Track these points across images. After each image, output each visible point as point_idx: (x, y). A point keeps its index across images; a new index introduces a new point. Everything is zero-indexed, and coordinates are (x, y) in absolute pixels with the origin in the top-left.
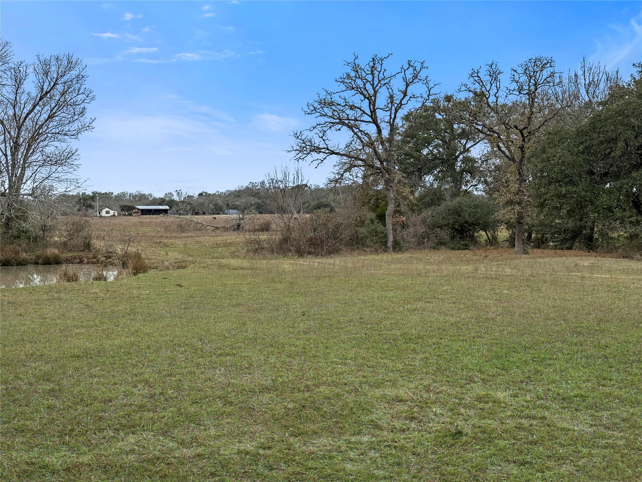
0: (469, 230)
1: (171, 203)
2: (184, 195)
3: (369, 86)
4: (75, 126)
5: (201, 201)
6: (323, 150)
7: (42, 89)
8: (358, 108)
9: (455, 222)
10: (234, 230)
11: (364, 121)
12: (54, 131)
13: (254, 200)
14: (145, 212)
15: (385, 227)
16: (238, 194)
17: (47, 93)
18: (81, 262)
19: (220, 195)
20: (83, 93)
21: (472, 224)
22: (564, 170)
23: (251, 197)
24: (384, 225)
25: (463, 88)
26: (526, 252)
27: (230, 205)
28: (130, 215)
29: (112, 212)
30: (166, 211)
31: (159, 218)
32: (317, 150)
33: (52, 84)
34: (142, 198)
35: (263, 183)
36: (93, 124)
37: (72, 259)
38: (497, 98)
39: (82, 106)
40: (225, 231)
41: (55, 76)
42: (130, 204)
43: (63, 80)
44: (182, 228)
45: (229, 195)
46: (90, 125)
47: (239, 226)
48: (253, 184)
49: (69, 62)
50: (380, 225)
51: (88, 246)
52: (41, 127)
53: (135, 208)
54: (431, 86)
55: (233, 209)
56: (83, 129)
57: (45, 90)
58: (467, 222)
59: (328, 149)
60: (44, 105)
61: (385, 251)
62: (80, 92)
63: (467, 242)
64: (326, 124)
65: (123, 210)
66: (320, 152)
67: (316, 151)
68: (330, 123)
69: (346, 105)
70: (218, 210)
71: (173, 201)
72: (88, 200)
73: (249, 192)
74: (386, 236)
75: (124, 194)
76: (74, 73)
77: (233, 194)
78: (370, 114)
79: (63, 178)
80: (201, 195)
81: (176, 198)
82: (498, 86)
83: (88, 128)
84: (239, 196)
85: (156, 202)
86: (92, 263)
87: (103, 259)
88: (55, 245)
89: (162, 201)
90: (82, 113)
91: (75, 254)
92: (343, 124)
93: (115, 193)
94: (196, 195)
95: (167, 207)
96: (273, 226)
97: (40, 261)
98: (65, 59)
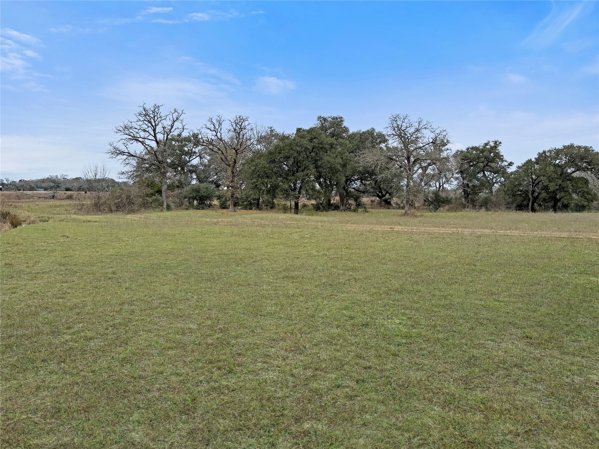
0: (204, 200)
2: (10, 181)
3: (152, 120)
5: (21, 184)
6: (126, 154)
8: (147, 131)
9: (196, 196)
10: (51, 198)
11: (149, 139)
15: (162, 197)
16: (43, 181)
21: (205, 197)
22: (265, 171)
23: (51, 183)
24: (161, 196)
25: (205, 126)
26: (235, 211)
27: (39, 186)
35: (57, 176)
38: (221, 133)
40: (45, 199)
44: (18, 197)
47: (53, 196)
48: (51, 176)
50: (159, 196)
54: (184, 124)
55: (41, 188)
58: (202, 196)
59: (129, 153)
61: (162, 210)
63: (203, 206)
64: (127, 139)
66: (124, 154)
67: (121, 154)
68: (129, 139)
69: (140, 129)
70: (32, 188)
73: (49, 180)
74: (163, 202)
77: (40, 181)
78: (154, 135)
80: (20, 181)
81: (5, 182)
82: (221, 128)
92: (137, 140)
96: (74, 197)
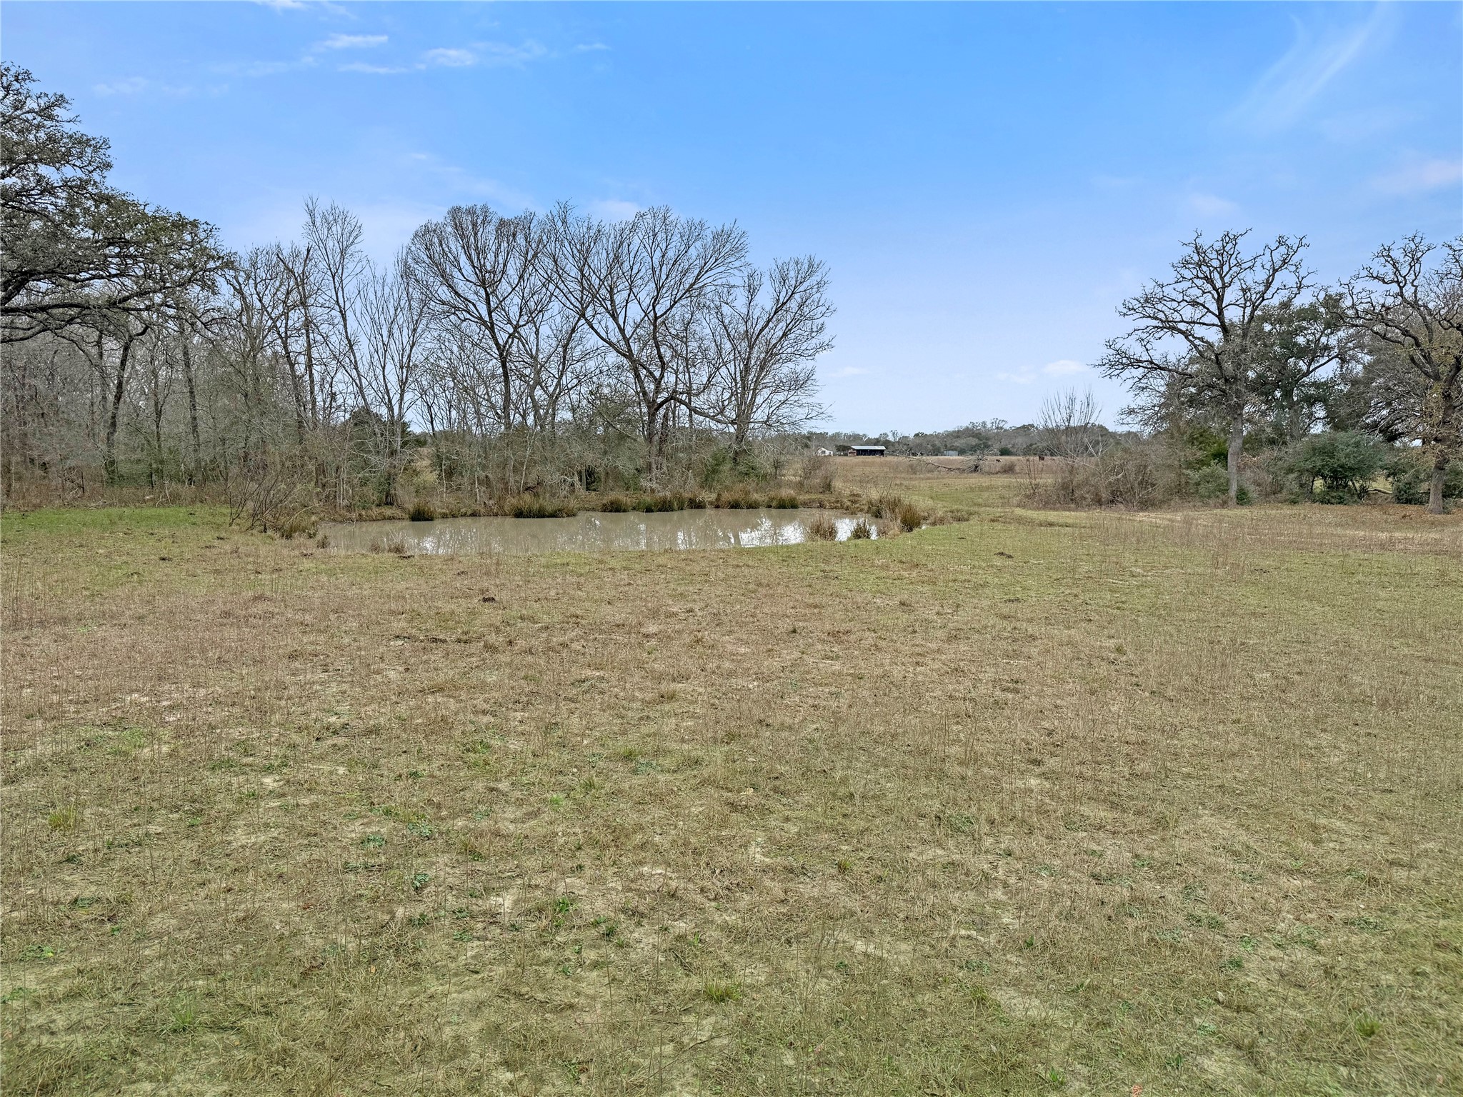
0: (1346, 477)
1: (887, 443)
2: (899, 436)
3: (1216, 275)
4: (813, 343)
5: (918, 441)
6: (1144, 364)
7: (778, 300)
8: (1202, 305)
9: (1324, 466)
10: (972, 472)
11: (1204, 324)
12: (789, 351)
13: (974, 441)
14: (860, 452)
15: (1226, 469)
16: (957, 434)
17: (784, 304)
18: (821, 506)
19: (937, 436)
20: (823, 305)
21: (1351, 469)
23: (971, 438)
24: (1226, 467)
25: (1364, 273)
26: (1447, 511)
27: (949, 445)
28: (846, 455)
29: (827, 452)
30: (881, 452)
31: (877, 458)
32: (1135, 363)
33: (790, 293)
34: (856, 438)
35: (984, 423)
36: (833, 343)
37: (810, 502)
38: (1416, 287)
39: (820, 321)
40: (960, 473)
41: (793, 282)
42: (846, 444)
43: (802, 288)
44: (913, 469)
45: (947, 436)
46: (829, 344)
47: (977, 467)
49: (811, 265)
50: (1219, 466)
51: (828, 487)
52: (775, 346)
53: (850, 448)
54: (1302, 275)
55: (953, 450)
56: (821, 349)
57: (781, 302)
58: (1342, 466)
59: (1152, 362)
60: (778, 321)
61: (1224, 504)
62: (820, 304)
63: (1341, 494)
64: (1148, 329)
65: (838, 450)
66: (1139, 366)
67: (1132, 366)
68: (1154, 327)
69: (1183, 300)
70: (936, 452)
71: (889, 441)
73: (970, 432)
74: (1228, 481)
75: (838, 434)
76: (815, 279)
78: (1217, 313)
79: (804, 401)
80: (917, 435)
81: (891, 438)
82: (1417, 271)
84: (958, 437)
85: (870, 442)
86: (836, 508)
87: (849, 503)
88: (789, 484)
89: (877, 442)
90: (821, 329)
91: (813, 496)
92: (1173, 329)
93: (830, 434)
94: (912, 436)
95: (883, 448)
96: (1017, 468)
97: (774, 504)
98: (806, 261)
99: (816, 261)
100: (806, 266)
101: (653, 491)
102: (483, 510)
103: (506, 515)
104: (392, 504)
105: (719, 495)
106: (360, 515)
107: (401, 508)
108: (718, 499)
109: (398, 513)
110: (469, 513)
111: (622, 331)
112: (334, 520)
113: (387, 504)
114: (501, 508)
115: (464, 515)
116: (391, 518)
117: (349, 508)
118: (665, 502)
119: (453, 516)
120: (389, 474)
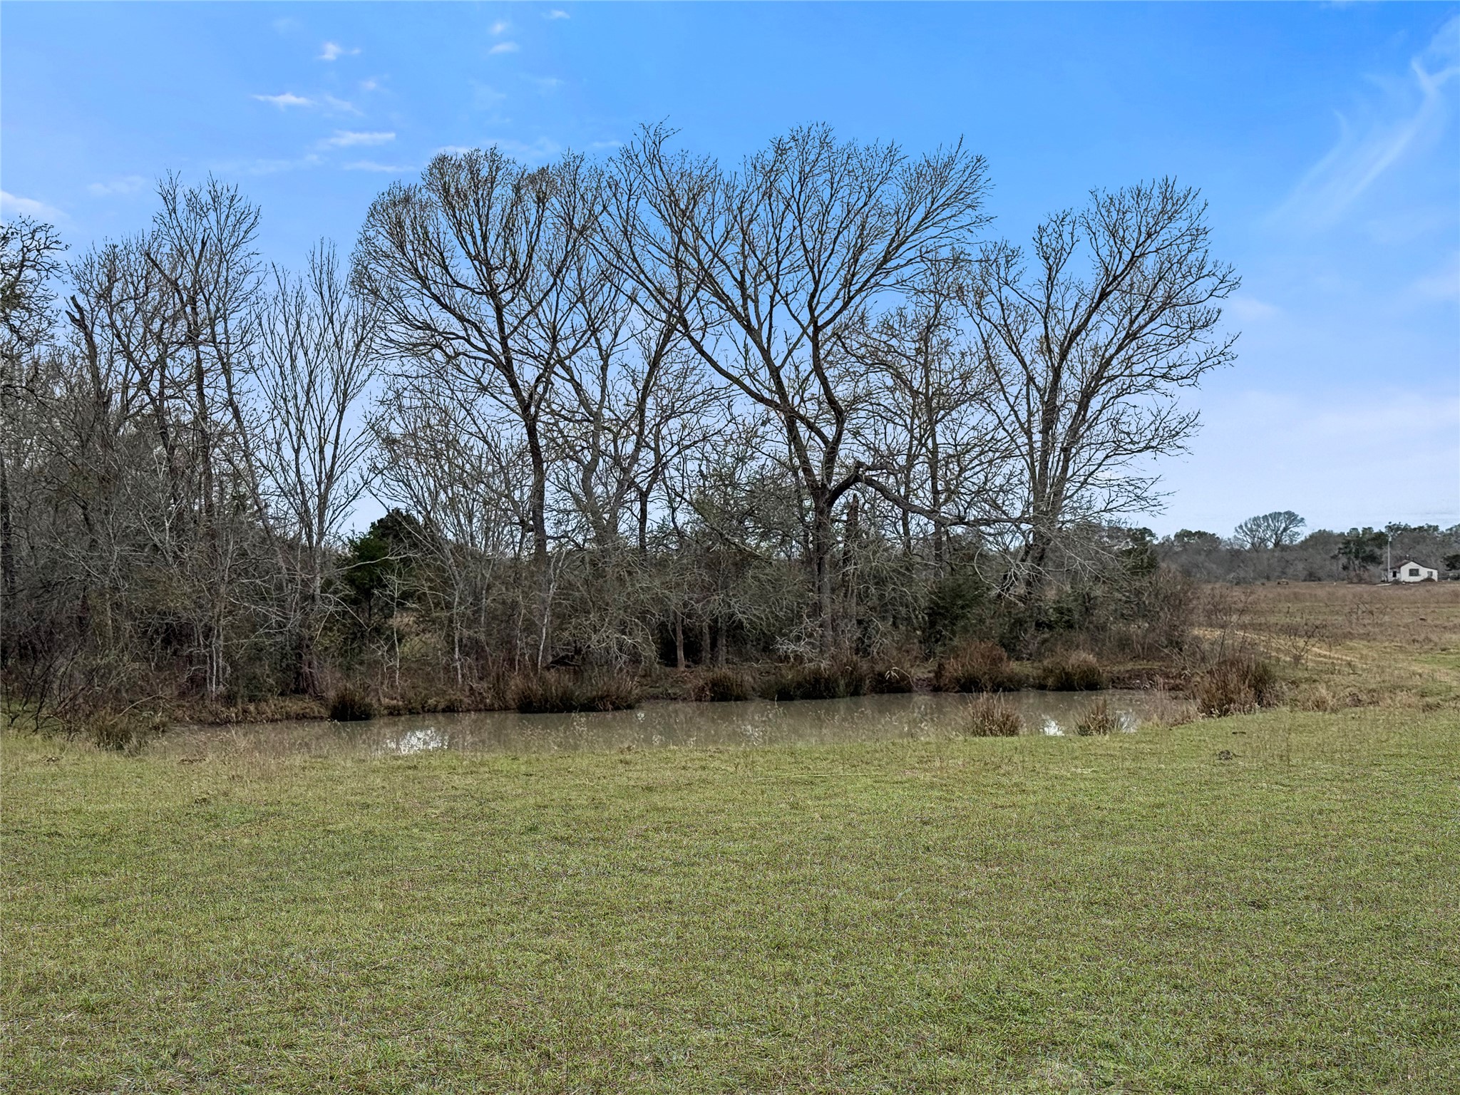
4: (1193, 350)
36: (1233, 349)
37: (1130, 678)
41: (1133, 236)
43: (1154, 246)
46: (1226, 350)
49: (1168, 198)
56: (1210, 362)
62: (1205, 272)
72: (1367, 545)
76: (1181, 224)
83: (1222, 358)
90: (1209, 321)
97: (1050, 681)
98: (1156, 192)
99: (1180, 190)
100: (1156, 203)
101: (799, 658)
102: (466, 700)
103: (506, 709)
104: (304, 691)
105: (941, 666)
106: (245, 711)
107: (319, 698)
108: (939, 673)
109: (316, 708)
110: (440, 707)
111: (766, 353)
112: (200, 722)
113: (296, 691)
114: (500, 694)
115: (433, 711)
116: (301, 717)
117: (229, 699)
118: (817, 681)
119: (411, 711)
120: (301, 638)
